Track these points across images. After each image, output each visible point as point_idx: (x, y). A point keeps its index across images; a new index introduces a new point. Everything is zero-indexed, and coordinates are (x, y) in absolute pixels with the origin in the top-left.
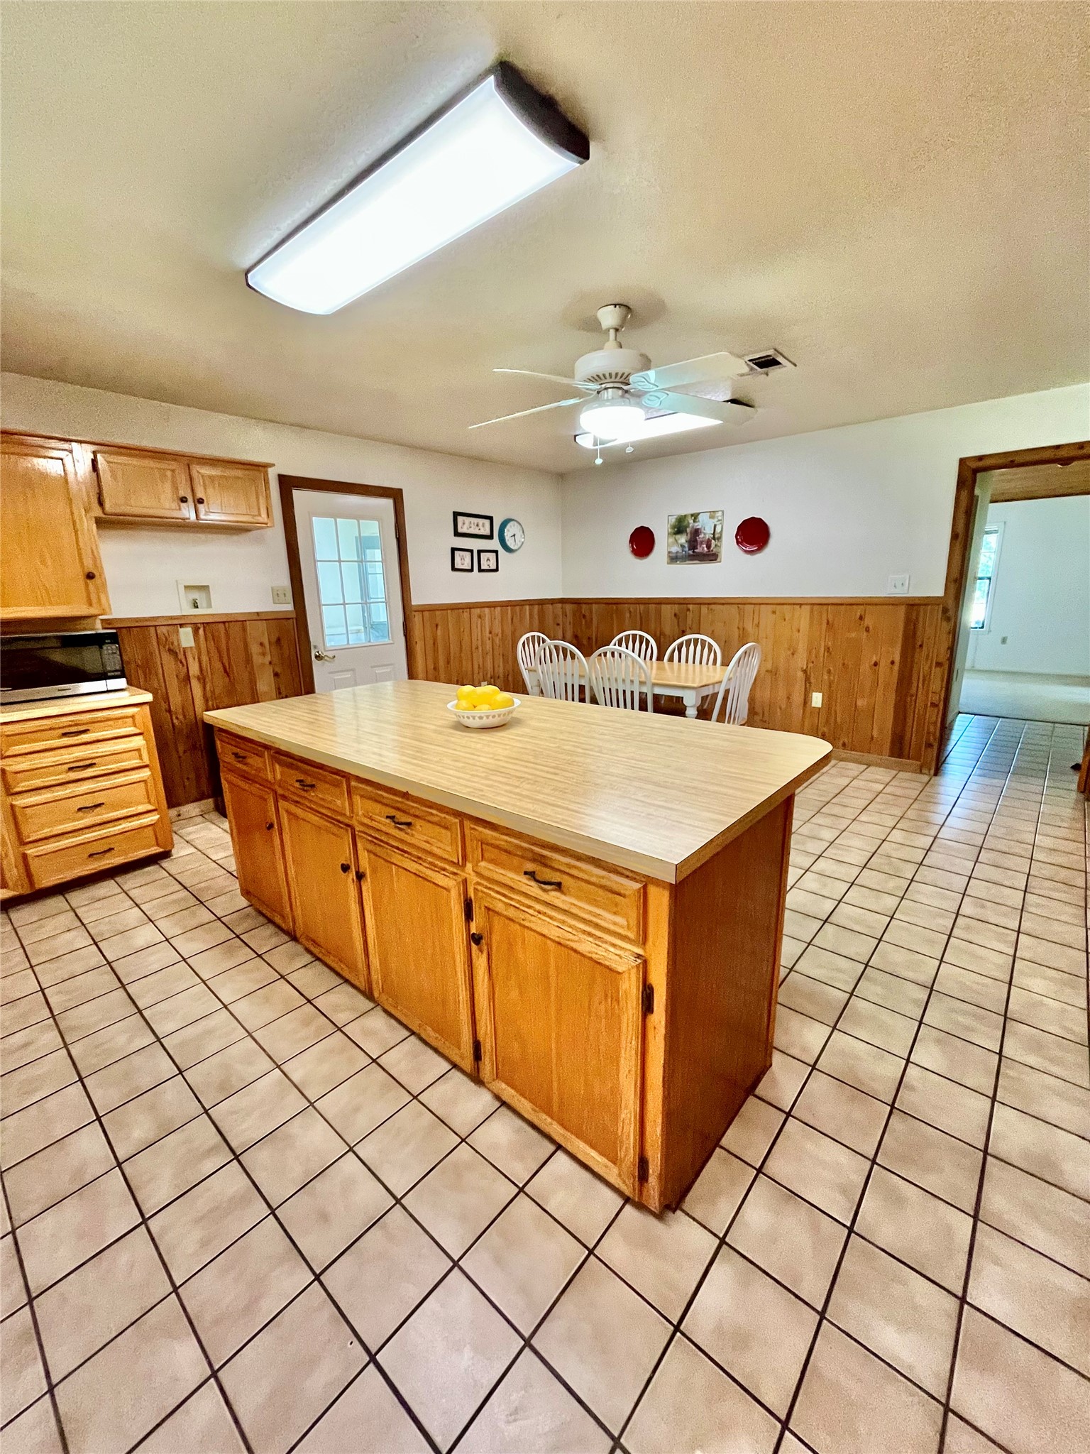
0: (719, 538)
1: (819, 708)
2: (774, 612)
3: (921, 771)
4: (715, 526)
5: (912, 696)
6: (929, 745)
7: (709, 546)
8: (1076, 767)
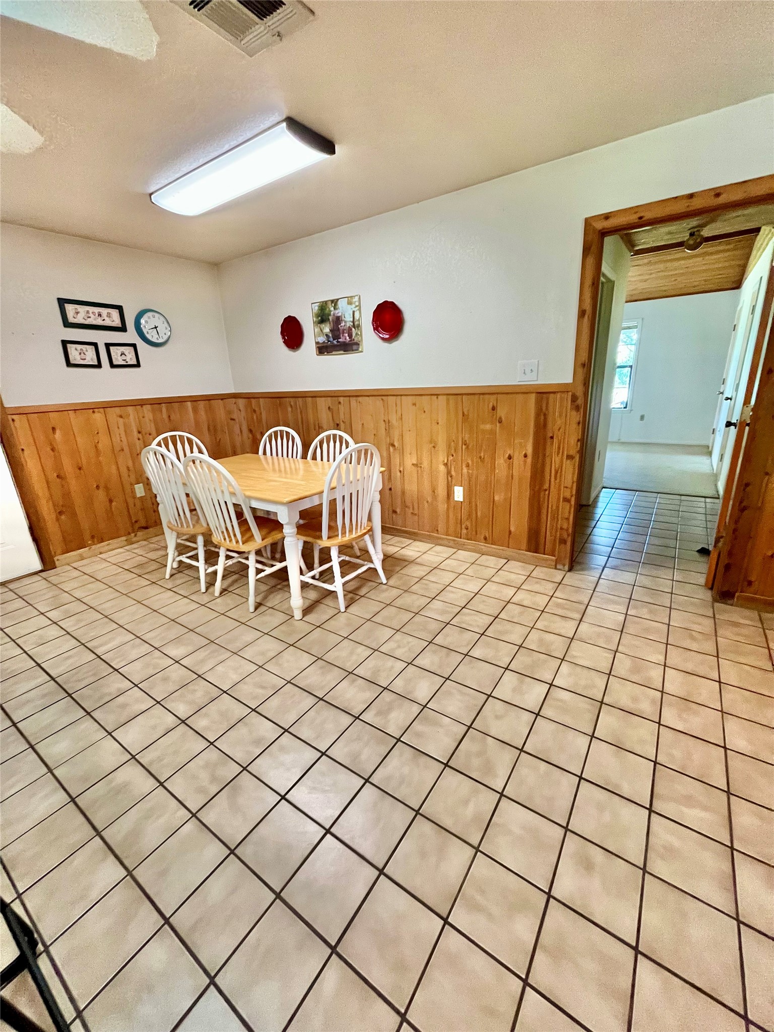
0: (359, 326)
1: (462, 502)
2: (414, 404)
3: (556, 565)
4: (354, 312)
5: (546, 490)
6: (563, 541)
7: (350, 336)
8: (704, 552)
